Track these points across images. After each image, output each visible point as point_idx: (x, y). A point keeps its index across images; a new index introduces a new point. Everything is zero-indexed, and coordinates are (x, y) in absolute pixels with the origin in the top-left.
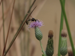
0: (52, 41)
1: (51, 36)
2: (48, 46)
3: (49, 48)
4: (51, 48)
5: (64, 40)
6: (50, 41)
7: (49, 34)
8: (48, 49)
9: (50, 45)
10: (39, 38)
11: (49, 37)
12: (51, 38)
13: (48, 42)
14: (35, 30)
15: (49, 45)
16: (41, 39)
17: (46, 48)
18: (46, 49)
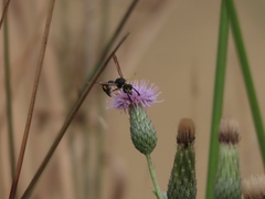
0: (192, 157)
1: (186, 139)
2: (176, 174)
3: (179, 182)
4: (186, 180)
5: (230, 154)
6: (184, 156)
7: (179, 131)
8: (175, 186)
9: (183, 170)
10: (143, 145)
11: (179, 142)
12: (186, 146)
13: (177, 160)
14: (131, 119)
15: (180, 173)
16: (153, 148)
17: (167, 183)
18: (169, 187)
